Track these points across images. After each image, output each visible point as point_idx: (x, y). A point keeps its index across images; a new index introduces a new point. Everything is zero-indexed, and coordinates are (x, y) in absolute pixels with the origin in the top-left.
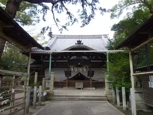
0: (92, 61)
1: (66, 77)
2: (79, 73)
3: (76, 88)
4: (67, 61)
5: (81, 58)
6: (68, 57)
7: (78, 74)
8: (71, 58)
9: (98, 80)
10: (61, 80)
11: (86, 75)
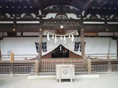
0: (84, 23)
1: (38, 52)
2: (60, 46)
3: (58, 78)
4: (38, 22)
5: (64, 17)
6: (40, 13)
7: (58, 48)
8: (45, 16)
9: (98, 58)
10: (26, 59)
11: (71, 48)
